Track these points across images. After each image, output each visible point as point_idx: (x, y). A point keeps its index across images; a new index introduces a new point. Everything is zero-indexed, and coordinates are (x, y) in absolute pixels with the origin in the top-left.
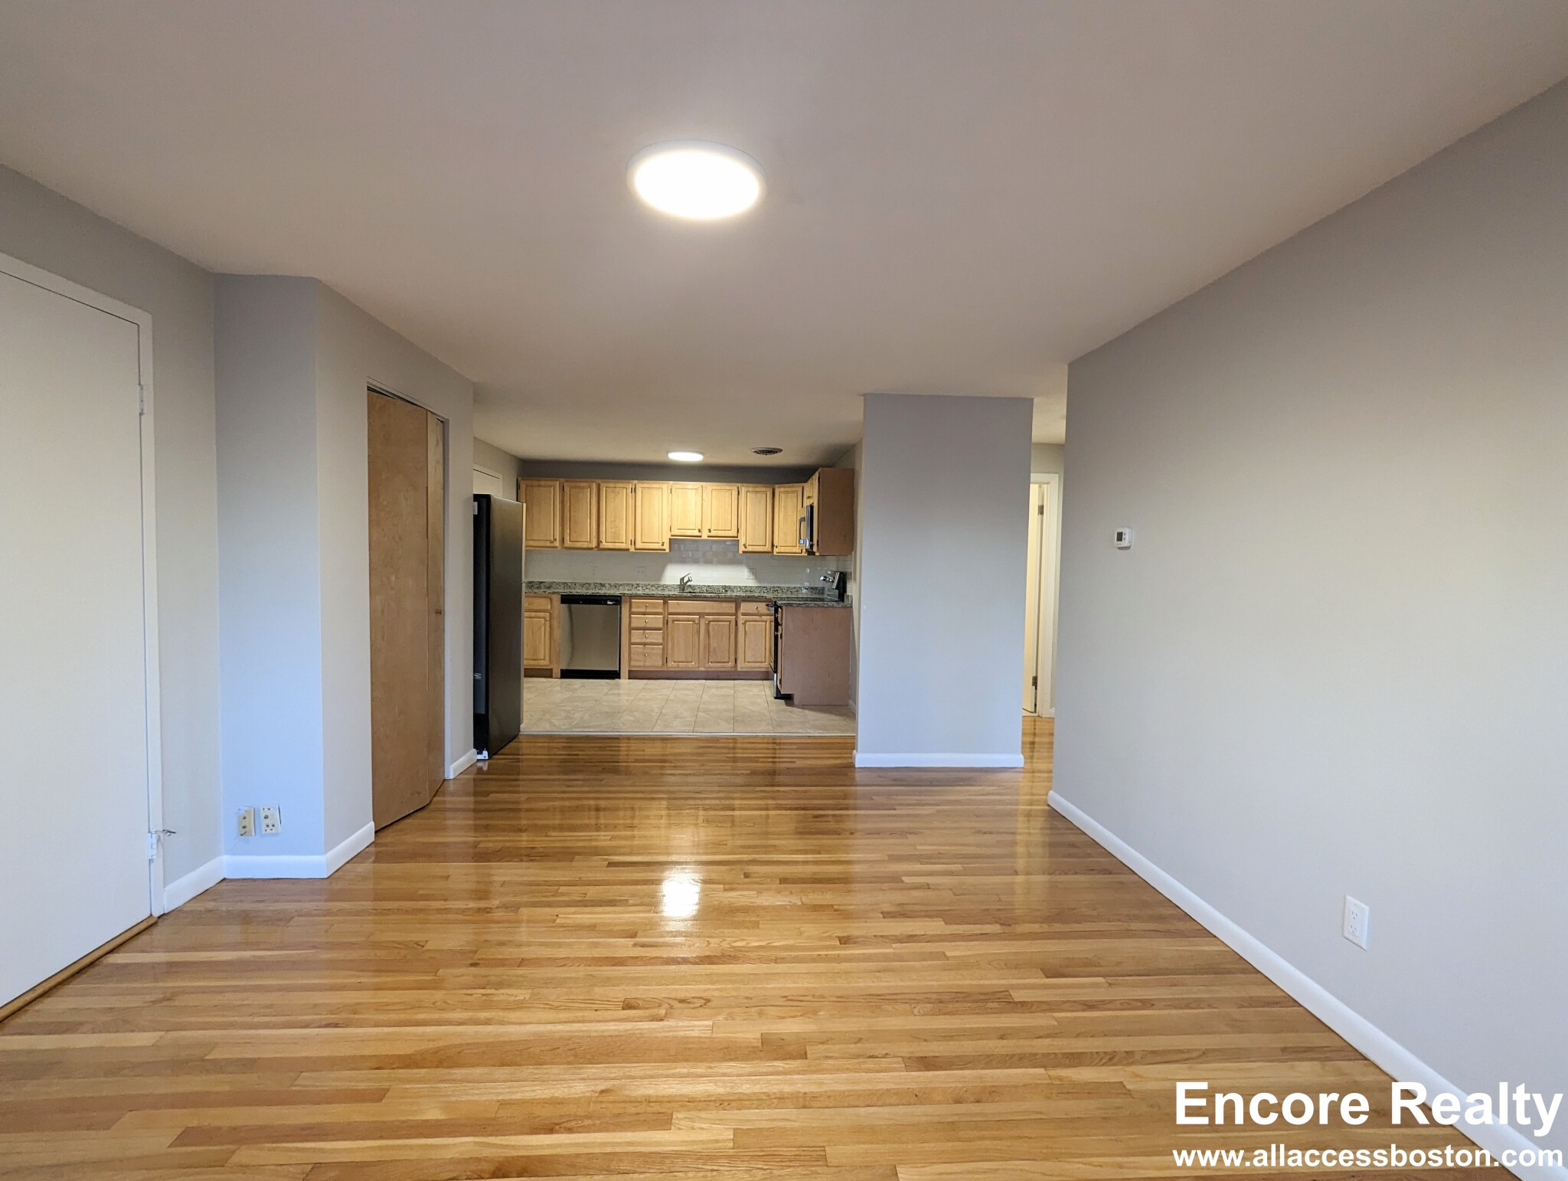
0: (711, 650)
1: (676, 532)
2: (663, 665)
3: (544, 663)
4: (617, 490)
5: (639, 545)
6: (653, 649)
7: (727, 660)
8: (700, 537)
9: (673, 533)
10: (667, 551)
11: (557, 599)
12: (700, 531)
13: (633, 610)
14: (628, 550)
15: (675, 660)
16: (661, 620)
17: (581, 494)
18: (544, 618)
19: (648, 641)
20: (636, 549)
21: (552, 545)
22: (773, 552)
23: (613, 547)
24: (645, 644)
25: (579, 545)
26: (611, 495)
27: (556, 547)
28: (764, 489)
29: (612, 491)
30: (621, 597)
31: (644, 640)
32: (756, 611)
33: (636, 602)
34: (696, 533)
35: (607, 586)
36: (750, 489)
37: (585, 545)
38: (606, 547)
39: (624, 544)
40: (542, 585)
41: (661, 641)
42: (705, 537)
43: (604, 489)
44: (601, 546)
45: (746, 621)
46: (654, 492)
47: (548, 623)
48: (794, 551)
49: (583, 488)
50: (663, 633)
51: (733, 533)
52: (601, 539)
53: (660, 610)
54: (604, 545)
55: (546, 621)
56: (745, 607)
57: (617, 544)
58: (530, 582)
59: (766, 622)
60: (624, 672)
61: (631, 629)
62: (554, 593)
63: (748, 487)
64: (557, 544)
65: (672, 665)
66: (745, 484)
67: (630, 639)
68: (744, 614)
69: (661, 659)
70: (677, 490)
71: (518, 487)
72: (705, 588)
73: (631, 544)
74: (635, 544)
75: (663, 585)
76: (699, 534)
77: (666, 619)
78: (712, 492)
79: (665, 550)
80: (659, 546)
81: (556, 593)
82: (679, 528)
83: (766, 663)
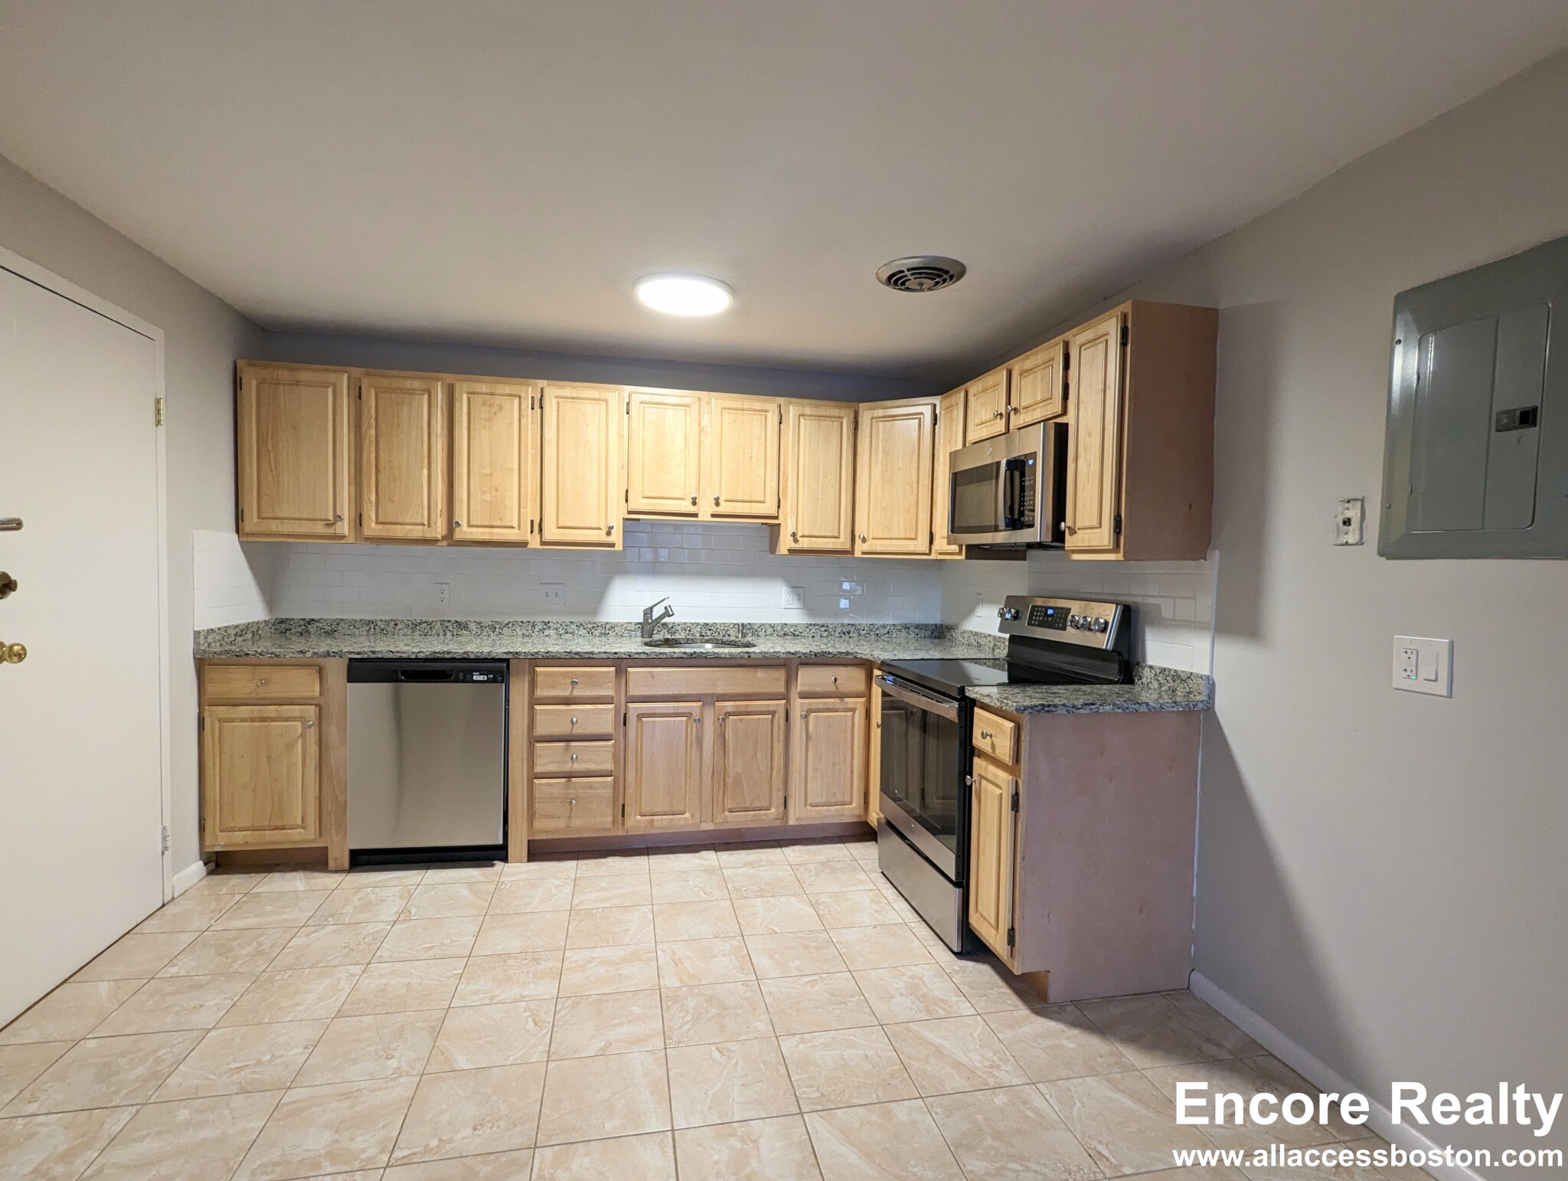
0: (730, 780)
1: (638, 503)
2: (614, 822)
3: (303, 836)
4: (497, 400)
5: (551, 533)
6: (591, 786)
7: (764, 804)
8: (695, 515)
9: (633, 506)
10: (619, 547)
11: (337, 670)
12: (694, 503)
13: (540, 693)
14: (524, 544)
15: (645, 809)
16: (611, 715)
17: (405, 408)
18: (302, 719)
19: (578, 767)
20: (543, 543)
21: (330, 531)
22: (852, 552)
23: (486, 537)
24: (569, 776)
25: (400, 532)
26: (482, 413)
27: (343, 537)
28: (836, 412)
29: (484, 404)
30: (507, 661)
31: (567, 767)
32: (832, 689)
33: (548, 674)
34: (686, 507)
35: (472, 626)
36: (808, 411)
37: (417, 532)
38: (468, 537)
39: (515, 531)
40: (312, 628)
41: (609, 766)
42: (705, 516)
43: (465, 396)
44: (458, 535)
45: (810, 711)
46: (589, 408)
47: (312, 735)
48: (911, 549)
49: (412, 392)
50: (614, 746)
51: (768, 508)
52: (456, 519)
53: (608, 691)
54: (465, 532)
55: (306, 728)
56: (807, 678)
57: (496, 530)
58: (282, 621)
59: (853, 710)
60: (518, 845)
61: (533, 740)
62: (328, 654)
63: (803, 405)
64: (345, 528)
65: (636, 824)
66: (793, 400)
67: (531, 764)
68: (803, 696)
69: (610, 811)
70: (642, 405)
71: (237, 384)
72: (699, 629)
73: (532, 532)
74: (541, 530)
75: (608, 627)
76: (692, 509)
77: (623, 712)
78: (722, 413)
79: (613, 545)
80: (599, 535)
81: (334, 652)
82: (646, 494)
83: (854, 805)
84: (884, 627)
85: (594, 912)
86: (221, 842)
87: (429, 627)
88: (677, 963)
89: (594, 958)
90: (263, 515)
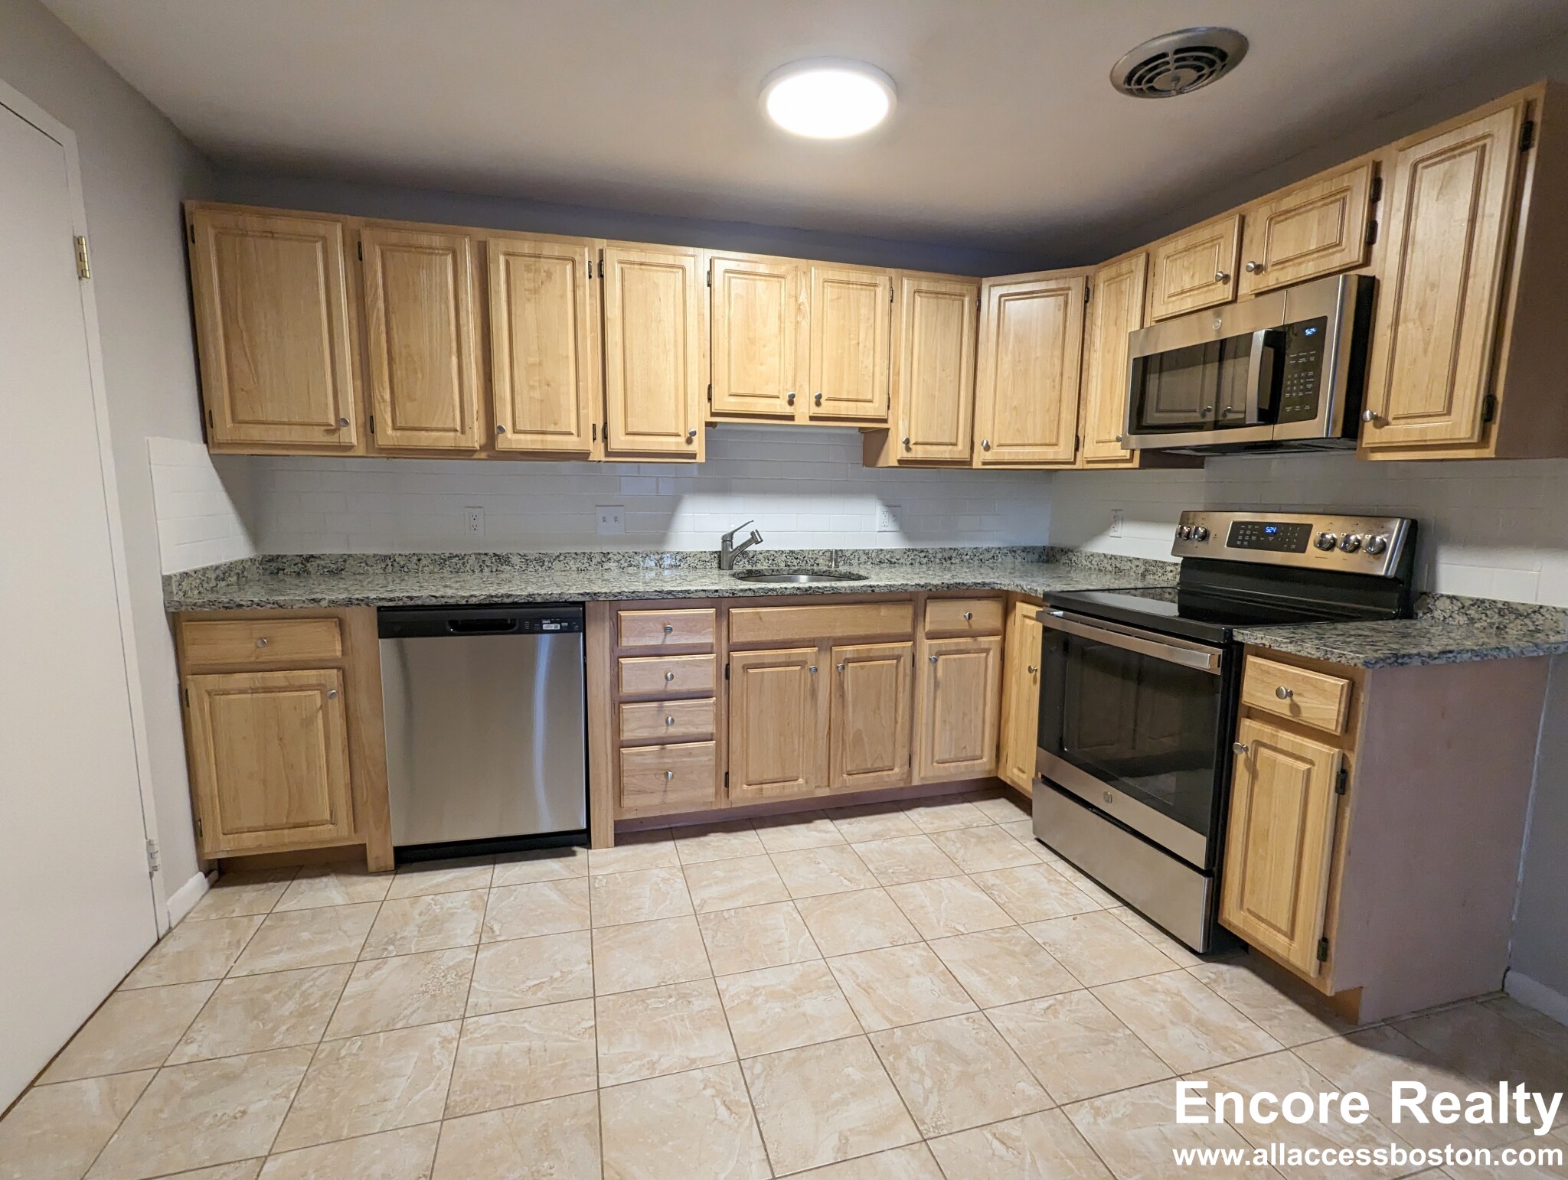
0: (849, 739)
1: (724, 402)
2: (716, 794)
3: (336, 834)
4: (545, 264)
5: (619, 441)
6: (690, 753)
7: (888, 763)
8: (791, 418)
9: (718, 407)
10: (701, 458)
11: (363, 625)
12: (791, 403)
13: (628, 641)
14: (583, 456)
15: (752, 778)
16: (712, 669)
17: (423, 274)
18: (320, 687)
19: (673, 731)
20: (608, 454)
21: (332, 439)
22: (970, 463)
23: (538, 447)
24: (662, 742)
25: (425, 440)
26: (524, 280)
27: (351, 447)
28: (957, 288)
29: (528, 269)
30: (583, 604)
31: (662, 732)
32: (964, 626)
33: (634, 619)
34: (780, 407)
35: (515, 560)
36: (924, 286)
37: (448, 440)
38: (515, 446)
39: (574, 438)
40: (311, 567)
41: (710, 728)
42: (802, 419)
43: (502, 259)
44: (502, 444)
45: (940, 654)
46: (660, 277)
47: (336, 707)
48: (1050, 457)
49: (431, 250)
50: (716, 704)
51: (876, 409)
52: (497, 423)
53: (709, 639)
54: (510, 440)
55: (326, 697)
56: (938, 615)
57: (549, 438)
58: (272, 559)
59: (987, 651)
60: (603, 828)
61: (619, 702)
62: (349, 602)
63: (920, 278)
64: (352, 435)
65: (743, 794)
66: (906, 271)
67: (617, 730)
68: (931, 636)
69: (711, 782)
70: (727, 275)
71: (187, 235)
72: (784, 558)
73: (594, 439)
74: (605, 437)
75: (678, 557)
76: (787, 410)
77: (725, 662)
78: (823, 287)
79: (693, 456)
80: (677, 443)
81: (357, 599)
82: (733, 391)
83: (985, 759)
84: (988, 550)
85: (726, 914)
86: (224, 847)
87: (461, 561)
88: (867, 989)
89: (757, 989)
90: (241, 418)
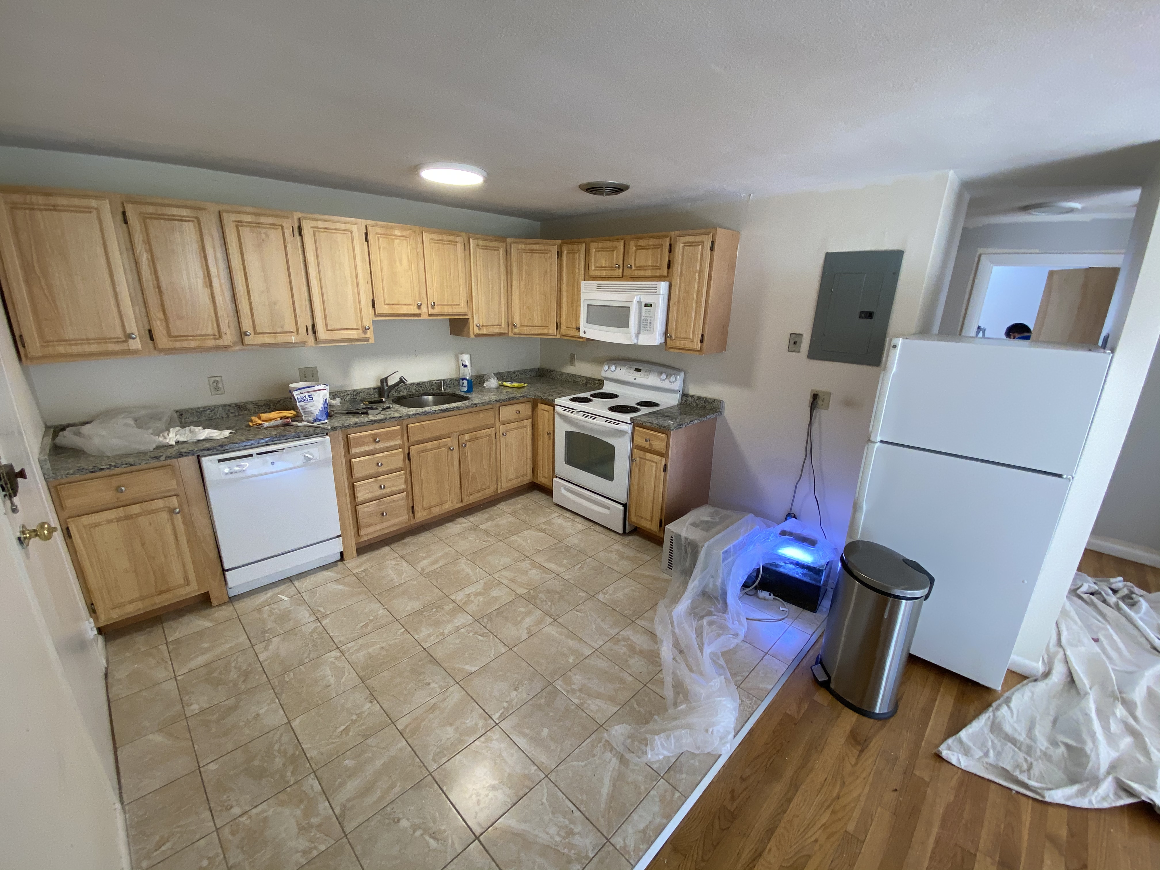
0: (469, 478)
1: (382, 309)
2: (408, 518)
3: (190, 590)
4: (264, 228)
5: (323, 334)
6: (393, 501)
7: (488, 485)
8: (419, 315)
9: (378, 311)
10: (372, 341)
12: (419, 307)
13: (355, 450)
14: (303, 344)
15: (426, 506)
16: (401, 457)
17: (177, 233)
18: (166, 509)
19: (385, 491)
20: (317, 342)
21: (122, 347)
22: (508, 333)
23: (272, 341)
24: (378, 498)
25: (194, 343)
26: (251, 239)
27: (137, 351)
28: (497, 245)
29: (253, 231)
31: (378, 493)
32: (516, 417)
33: (357, 438)
34: (414, 310)
36: (481, 244)
37: (211, 342)
38: (257, 342)
39: (294, 335)
41: (403, 486)
42: (425, 317)
43: (234, 224)
44: (247, 342)
45: (507, 431)
46: (338, 237)
48: (544, 332)
49: (182, 218)
50: (404, 473)
51: (462, 309)
52: (244, 329)
53: (397, 442)
54: (253, 338)
56: (504, 413)
57: (280, 336)
59: (526, 426)
60: (350, 549)
61: (354, 482)
65: (421, 515)
67: (354, 497)
68: (503, 424)
69: (406, 512)
70: (377, 236)
73: (307, 334)
74: (314, 332)
76: (417, 311)
77: (407, 451)
79: (367, 340)
80: (359, 334)
81: (186, 453)
82: (387, 303)
85: (437, 571)
86: (113, 616)
87: (213, 412)
88: (513, 581)
89: (469, 594)
90: (46, 339)
